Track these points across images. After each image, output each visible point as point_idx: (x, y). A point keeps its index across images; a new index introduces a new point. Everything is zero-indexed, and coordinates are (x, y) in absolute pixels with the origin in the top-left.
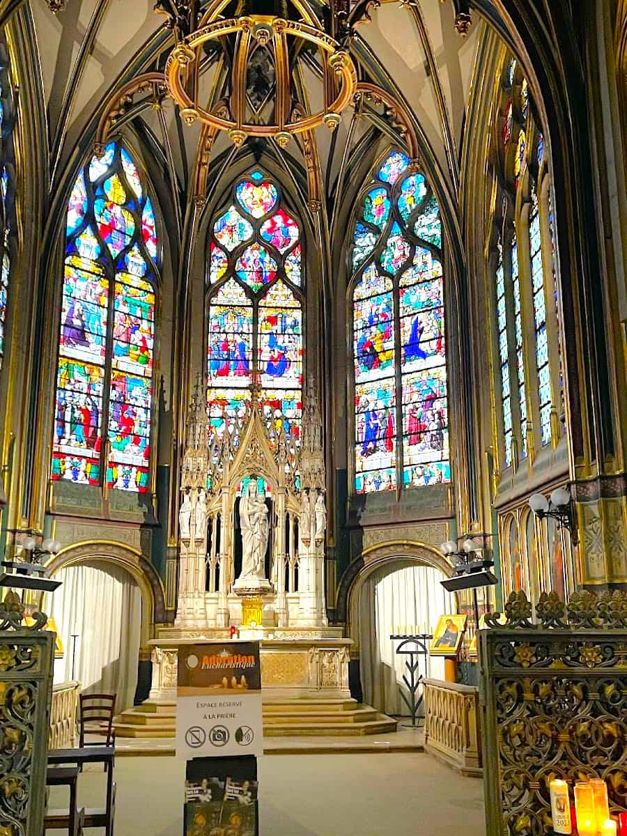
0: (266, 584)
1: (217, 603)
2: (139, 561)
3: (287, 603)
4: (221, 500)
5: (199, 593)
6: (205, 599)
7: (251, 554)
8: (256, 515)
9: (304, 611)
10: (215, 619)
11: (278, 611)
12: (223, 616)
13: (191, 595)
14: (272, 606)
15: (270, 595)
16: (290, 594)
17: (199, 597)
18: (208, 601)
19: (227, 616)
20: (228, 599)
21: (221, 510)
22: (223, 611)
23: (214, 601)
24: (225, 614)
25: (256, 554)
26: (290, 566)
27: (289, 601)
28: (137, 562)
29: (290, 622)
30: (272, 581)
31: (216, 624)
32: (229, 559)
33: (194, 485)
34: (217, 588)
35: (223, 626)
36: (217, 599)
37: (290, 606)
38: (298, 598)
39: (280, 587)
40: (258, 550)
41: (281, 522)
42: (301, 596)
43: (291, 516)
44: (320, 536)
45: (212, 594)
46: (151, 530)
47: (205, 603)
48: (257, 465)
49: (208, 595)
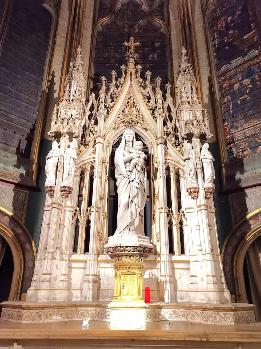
0: (146, 243)
1: (85, 268)
2: (10, 222)
3: (173, 269)
4: (94, 152)
5: (62, 253)
6: (70, 261)
7: (128, 206)
8: (133, 161)
9: (198, 279)
10: (82, 290)
11: (163, 279)
12: (91, 284)
13: (50, 256)
14: (154, 271)
15: (151, 257)
16: (176, 257)
17: (62, 259)
18: (74, 265)
19: (96, 285)
20: (99, 262)
21: (94, 161)
22: (91, 278)
23: (81, 265)
24: (94, 282)
25: (133, 205)
26: (174, 222)
27: (176, 266)
28: (7, 223)
29: (179, 294)
30: (154, 240)
31: (82, 296)
32: (102, 214)
33: (64, 130)
34: (86, 250)
35: (90, 299)
36: (85, 262)
37: (178, 273)
38: (188, 262)
39: (163, 247)
40: (135, 201)
41: (161, 174)
42: (192, 259)
43: (171, 169)
44: (210, 185)
45: (80, 256)
46: (28, 192)
47: (70, 268)
48: (134, 119)
49: (75, 257)
